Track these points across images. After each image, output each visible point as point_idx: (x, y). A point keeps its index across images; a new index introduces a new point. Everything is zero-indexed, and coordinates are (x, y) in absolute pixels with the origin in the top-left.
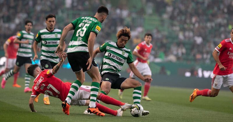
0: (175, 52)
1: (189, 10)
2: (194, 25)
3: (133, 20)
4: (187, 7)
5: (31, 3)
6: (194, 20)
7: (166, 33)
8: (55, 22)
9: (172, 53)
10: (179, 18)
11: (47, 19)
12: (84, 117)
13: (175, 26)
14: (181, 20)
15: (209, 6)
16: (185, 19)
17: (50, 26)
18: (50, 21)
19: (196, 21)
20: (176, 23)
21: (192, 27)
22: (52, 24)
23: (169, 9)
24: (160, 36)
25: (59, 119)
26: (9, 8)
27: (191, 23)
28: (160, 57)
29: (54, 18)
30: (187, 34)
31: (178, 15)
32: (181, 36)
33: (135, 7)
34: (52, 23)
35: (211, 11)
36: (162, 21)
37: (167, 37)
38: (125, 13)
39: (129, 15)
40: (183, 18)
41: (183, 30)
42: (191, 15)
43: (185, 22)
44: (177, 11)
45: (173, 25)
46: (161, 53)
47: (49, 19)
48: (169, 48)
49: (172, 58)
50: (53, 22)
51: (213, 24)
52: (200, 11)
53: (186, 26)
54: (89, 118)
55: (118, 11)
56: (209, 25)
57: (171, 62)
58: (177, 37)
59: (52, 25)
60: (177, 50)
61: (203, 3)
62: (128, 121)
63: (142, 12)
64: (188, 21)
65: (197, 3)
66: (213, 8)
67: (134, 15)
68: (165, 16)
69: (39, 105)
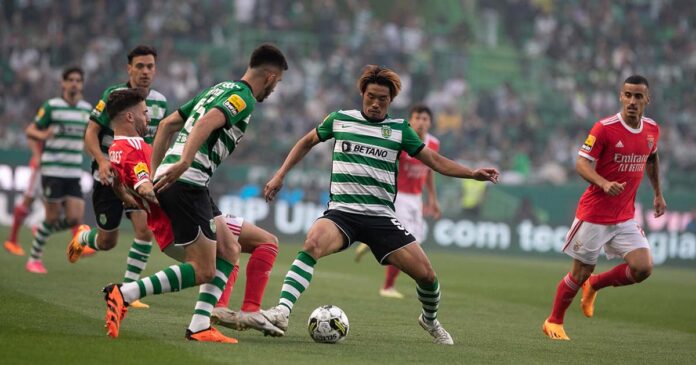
0: (562, 156)
1: (606, 28)
2: (619, 73)
3: (437, 58)
4: (598, 20)
5: (132, 8)
6: (618, 57)
7: (534, 98)
8: (153, 69)
9: (552, 159)
10: (573, 53)
11: (130, 58)
12: (291, 349)
13: (562, 75)
14: (580, 58)
15: (666, 18)
16: (594, 56)
17: (141, 78)
18: (140, 66)
19: (626, 63)
20: (564, 66)
21: (612, 78)
22: (145, 74)
23: (545, 26)
24: (516, 107)
25: (217, 355)
26: (68, 21)
27: (610, 67)
28: (516, 169)
29: (151, 57)
30: (598, 100)
31: (572, 43)
32: (580, 106)
33: (442, 20)
34: (146, 70)
35: (670, 33)
36: (525, 63)
37: (539, 111)
38: (412, 39)
39: (426, 44)
40: (587, 52)
41: (586, 87)
42: (611, 46)
43: (593, 66)
44: (568, 31)
45: (555, 74)
46: (520, 158)
47: (138, 60)
48: (545, 143)
49: (553, 172)
50: (150, 66)
51: (677, 72)
52: (638, 31)
53: (595, 77)
54: (303, 350)
55: (391, 32)
56: (663, 73)
57: (548, 184)
58: (568, 109)
59: (145, 78)
60: (569, 149)
61: (646, 8)
62: (420, 361)
63: (462, 35)
64: (601, 62)
65: (629, 8)
66: (676, 23)
67: (440, 45)
68: (533, 49)
69: (155, 313)
